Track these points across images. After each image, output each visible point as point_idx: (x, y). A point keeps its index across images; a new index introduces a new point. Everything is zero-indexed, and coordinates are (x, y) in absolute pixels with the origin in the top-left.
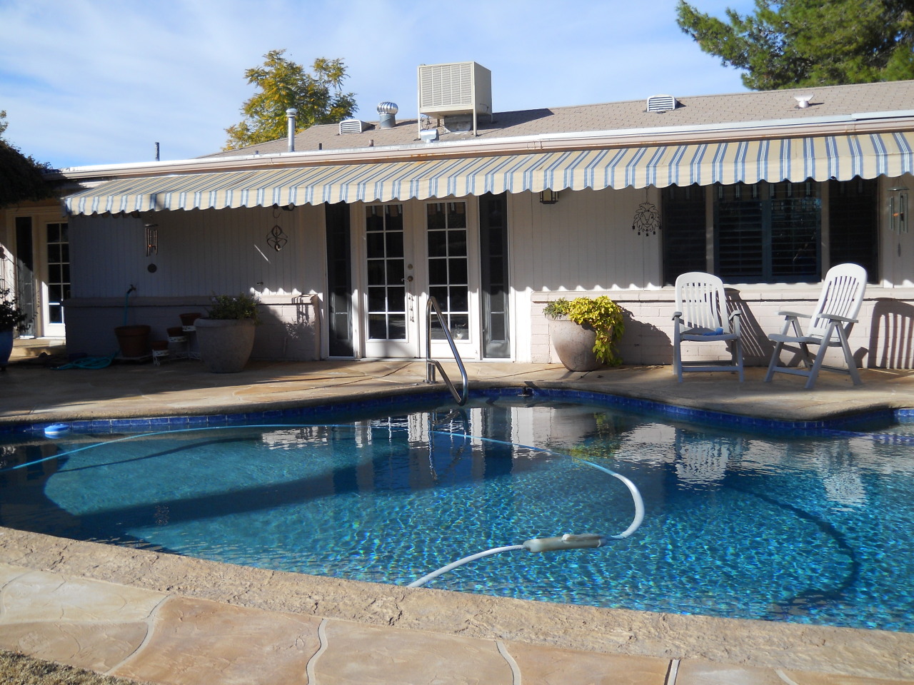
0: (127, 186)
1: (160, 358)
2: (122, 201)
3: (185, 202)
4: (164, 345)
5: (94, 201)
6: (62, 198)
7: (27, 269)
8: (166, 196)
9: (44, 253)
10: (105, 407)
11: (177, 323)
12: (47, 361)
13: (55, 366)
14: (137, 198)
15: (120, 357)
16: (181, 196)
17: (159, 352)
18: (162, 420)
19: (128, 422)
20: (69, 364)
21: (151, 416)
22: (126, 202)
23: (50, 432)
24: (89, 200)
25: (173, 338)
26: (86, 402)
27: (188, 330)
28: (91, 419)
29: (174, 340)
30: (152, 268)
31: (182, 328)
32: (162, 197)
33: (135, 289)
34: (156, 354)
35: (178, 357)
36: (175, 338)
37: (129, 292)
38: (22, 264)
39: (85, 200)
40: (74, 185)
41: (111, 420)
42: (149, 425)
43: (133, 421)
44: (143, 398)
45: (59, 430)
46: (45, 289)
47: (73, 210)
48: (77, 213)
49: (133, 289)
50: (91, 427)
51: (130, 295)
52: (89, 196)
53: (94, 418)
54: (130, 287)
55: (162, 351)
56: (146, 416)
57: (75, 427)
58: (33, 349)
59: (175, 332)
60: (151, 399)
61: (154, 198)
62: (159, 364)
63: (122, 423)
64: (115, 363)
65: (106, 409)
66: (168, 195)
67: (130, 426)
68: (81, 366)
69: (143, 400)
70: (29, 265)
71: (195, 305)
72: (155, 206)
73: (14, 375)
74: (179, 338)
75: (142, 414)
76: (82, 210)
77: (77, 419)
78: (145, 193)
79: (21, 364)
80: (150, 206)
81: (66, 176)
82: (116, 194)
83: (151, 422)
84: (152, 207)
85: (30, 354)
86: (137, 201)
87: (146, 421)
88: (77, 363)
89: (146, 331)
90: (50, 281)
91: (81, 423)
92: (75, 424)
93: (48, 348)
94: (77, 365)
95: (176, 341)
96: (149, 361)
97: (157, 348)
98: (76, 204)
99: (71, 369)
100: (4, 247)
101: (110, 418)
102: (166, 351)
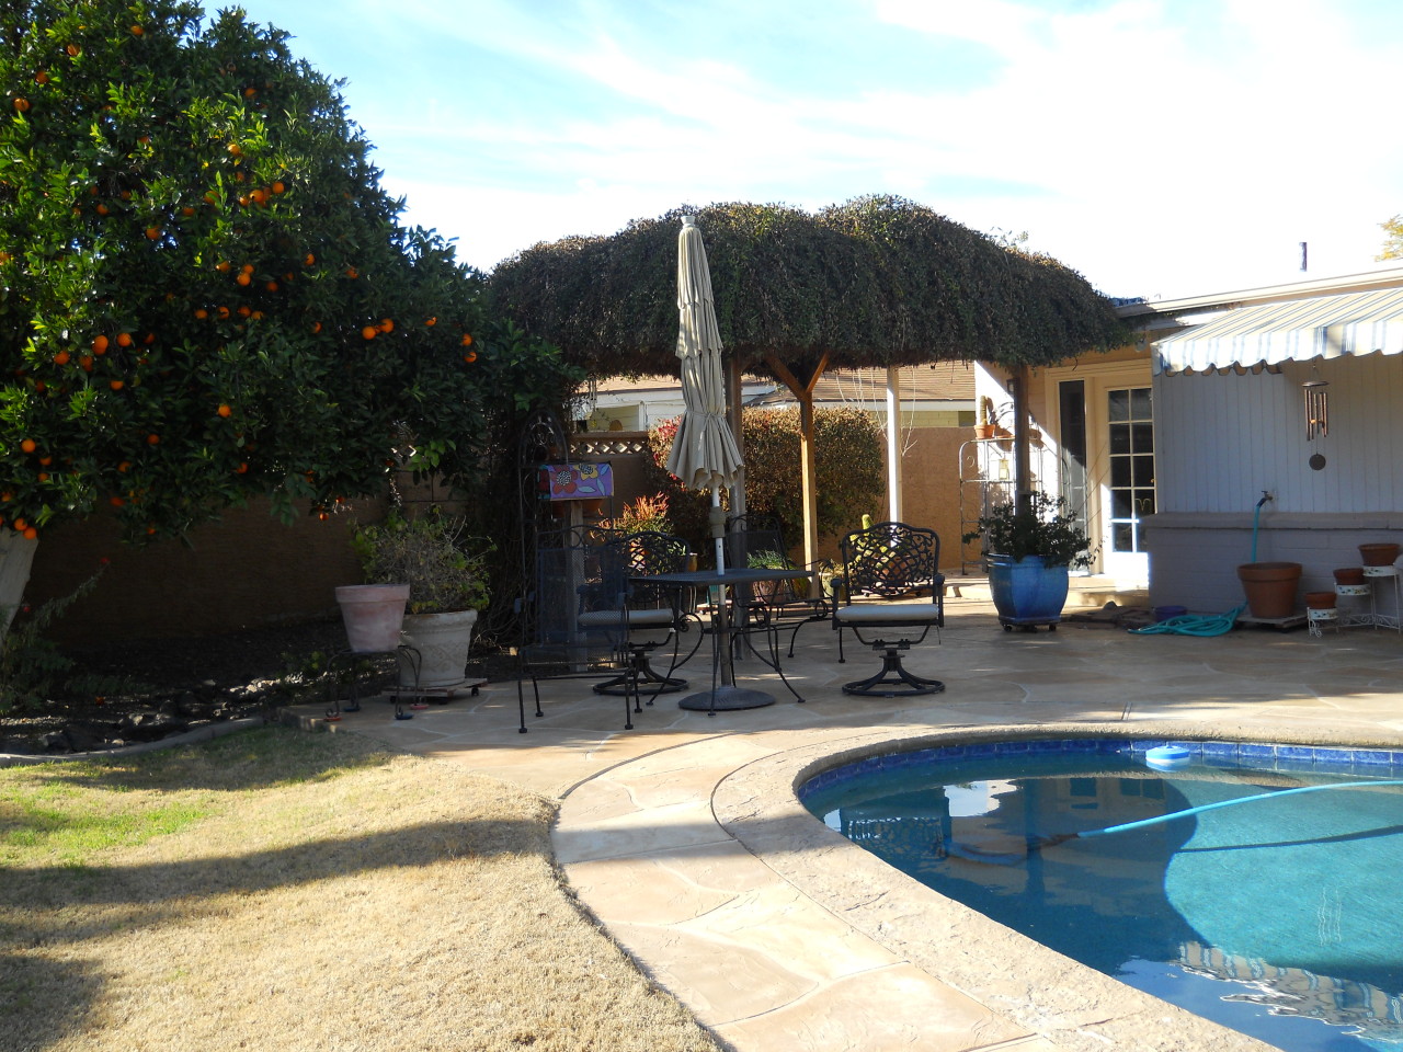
0: (1263, 317)
1: (1321, 623)
2: (1260, 343)
3: (1384, 338)
4: (1329, 600)
5: (1210, 345)
6: (1154, 344)
7: (1077, 464)
8: (1344, 330)
9: (1105, 437)
10: (1254, 717)
11: (1354, 561)
12: (1119, 617)
13: (1134, 627)
14: (1288, 337)
15: (1248, 618)
16: (1375, 327)
17: (1320, 612)
18: (1377, 756)
19: (1309, 752)
20: (1158, 625)
21: (1354, 746)
22: (1269, 343)
23: (1157, 758)
24: (1202, 344)
25: (1345, 588)
26: (1217, 705)
27: (1375, 575)
28: (1239, 742)
29: (1349, 591)
30: (1318, 462)
31: (1362, 571)
32: (1338, 332)
33: (1271, 499)
34: (1314, 615)
35: (1353, 622)
36: (1350, 587)
37: (1261, 504)
38: (1068, 456)
39: (1193, 346)
40: (1166, 322)
41: (1275, 746)
42: (1350, 762)
43: (1318, 752)
44: (1324, 704)
45: (1174, 757)
46: (1106, 494)
47: (1172, 363)
48: (1181, 369)
49: (1267, 498)
50: (1238, 756)
51: (1262, 508)
52: (1199, 337)
53: (1244, 739)
54: (1262, 496)
55: (1325, 611)
56: (1345, 745)
57: (1208, 752)
58: (1092, 594)
59: (1345, 577)
60: (1339, 708)
61: (1325, 334)
62: (1319, 633)
63: (1298, 754)
64: (1239, 627)
65: (1259, 721)
66: (1350, 326)
67: (1313, 761)
68: (1182, 630)
69: (1323, 708)
70: (1081, 458)
71: (1387, 529)
72: (1324, 348)
73: (1071, 638)
74: (1358, 587)
75: (1337, 740)
76: (1188, 363)
77: (1211, 739)
78: (1305, 326)
79: (1079, 619)
80: (1315, 349)
81: (1155, 307)
82: (1249, 332)
83: (1356, 756)
84: (1319, 351)
85: (1088, 602)
86: (1288, 342)
87: (1344, 755)
88: (1173, 624)
89: (1294, 572)
90: (1115, 483)
91: (1220, 747)
92: (1207, 747)
93: (1117, 594)
94: (1174, 628)
95: (1351, 594)
96: (1303, 626)
97: (1317, 605)
98: (1177, 352)
99: (1162, 633)
100: (1041, 430)
101: (1274, 742)
102: (1331, 611)
